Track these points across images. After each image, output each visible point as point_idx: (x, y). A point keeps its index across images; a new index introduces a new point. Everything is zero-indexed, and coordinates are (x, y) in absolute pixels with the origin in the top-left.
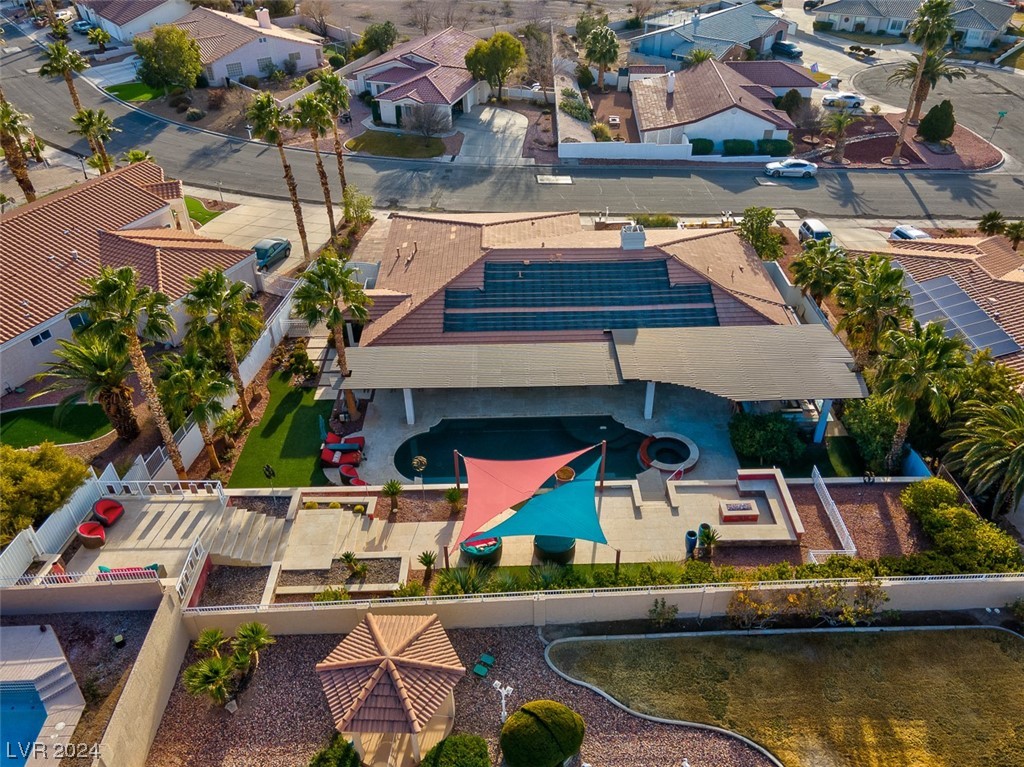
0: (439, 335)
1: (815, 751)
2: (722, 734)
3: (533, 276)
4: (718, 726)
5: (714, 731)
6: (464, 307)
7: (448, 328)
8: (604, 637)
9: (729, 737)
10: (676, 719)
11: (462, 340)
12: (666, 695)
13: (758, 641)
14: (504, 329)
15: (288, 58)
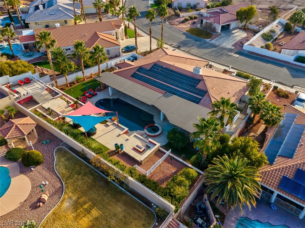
0: (129, 77)
1: (72, 200)
2: (62, 183)
3: (163, 71)
4: (64, 181)
5: (62, 182)
6: (140, 73)
7: (132, 76)
8: (70, 152)
9: (62, 185)
10: (59, 174)
11: (132, 80)
12: (64, 169)
13: (96, 173)
14: (144, 82)
15: (196, 4)
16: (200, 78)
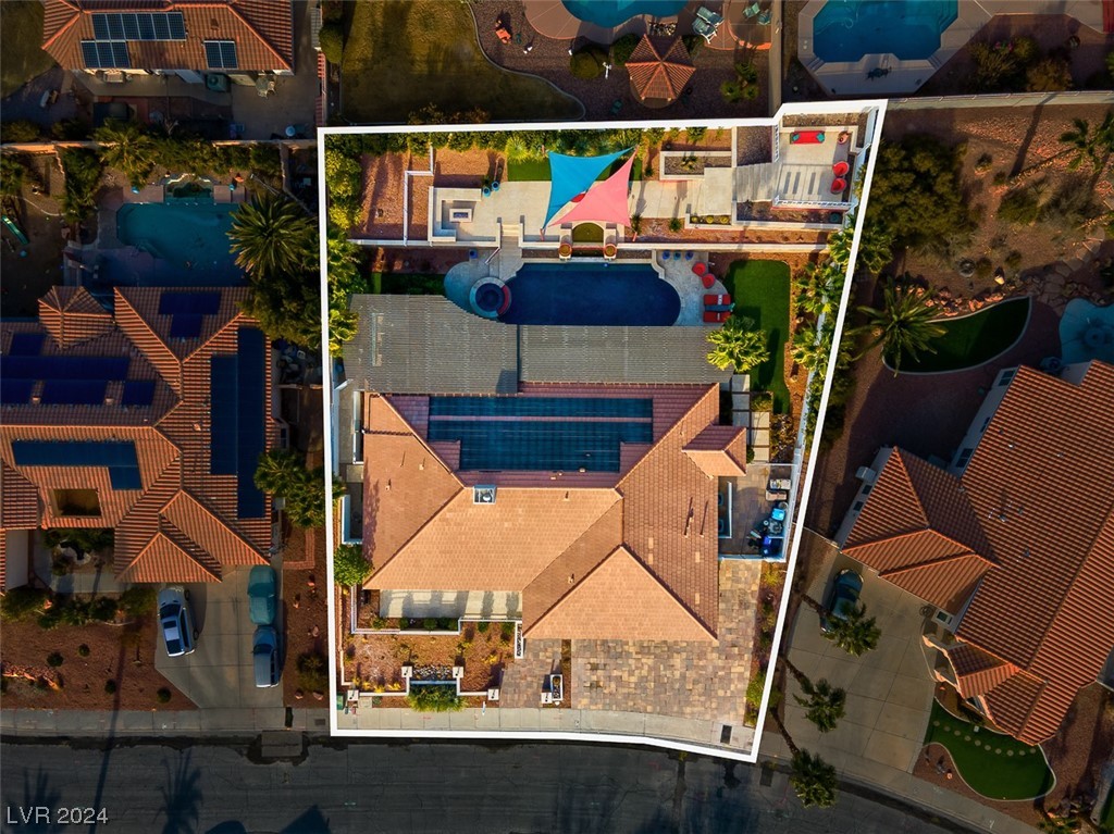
0: (655, 395)
9: (504, 67)
12: (529, 88)
16: (467, 477)
